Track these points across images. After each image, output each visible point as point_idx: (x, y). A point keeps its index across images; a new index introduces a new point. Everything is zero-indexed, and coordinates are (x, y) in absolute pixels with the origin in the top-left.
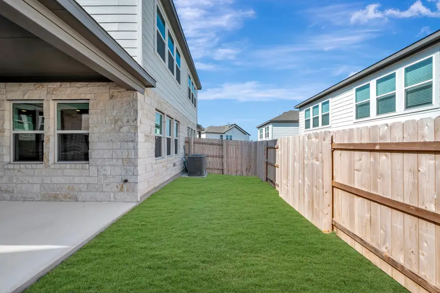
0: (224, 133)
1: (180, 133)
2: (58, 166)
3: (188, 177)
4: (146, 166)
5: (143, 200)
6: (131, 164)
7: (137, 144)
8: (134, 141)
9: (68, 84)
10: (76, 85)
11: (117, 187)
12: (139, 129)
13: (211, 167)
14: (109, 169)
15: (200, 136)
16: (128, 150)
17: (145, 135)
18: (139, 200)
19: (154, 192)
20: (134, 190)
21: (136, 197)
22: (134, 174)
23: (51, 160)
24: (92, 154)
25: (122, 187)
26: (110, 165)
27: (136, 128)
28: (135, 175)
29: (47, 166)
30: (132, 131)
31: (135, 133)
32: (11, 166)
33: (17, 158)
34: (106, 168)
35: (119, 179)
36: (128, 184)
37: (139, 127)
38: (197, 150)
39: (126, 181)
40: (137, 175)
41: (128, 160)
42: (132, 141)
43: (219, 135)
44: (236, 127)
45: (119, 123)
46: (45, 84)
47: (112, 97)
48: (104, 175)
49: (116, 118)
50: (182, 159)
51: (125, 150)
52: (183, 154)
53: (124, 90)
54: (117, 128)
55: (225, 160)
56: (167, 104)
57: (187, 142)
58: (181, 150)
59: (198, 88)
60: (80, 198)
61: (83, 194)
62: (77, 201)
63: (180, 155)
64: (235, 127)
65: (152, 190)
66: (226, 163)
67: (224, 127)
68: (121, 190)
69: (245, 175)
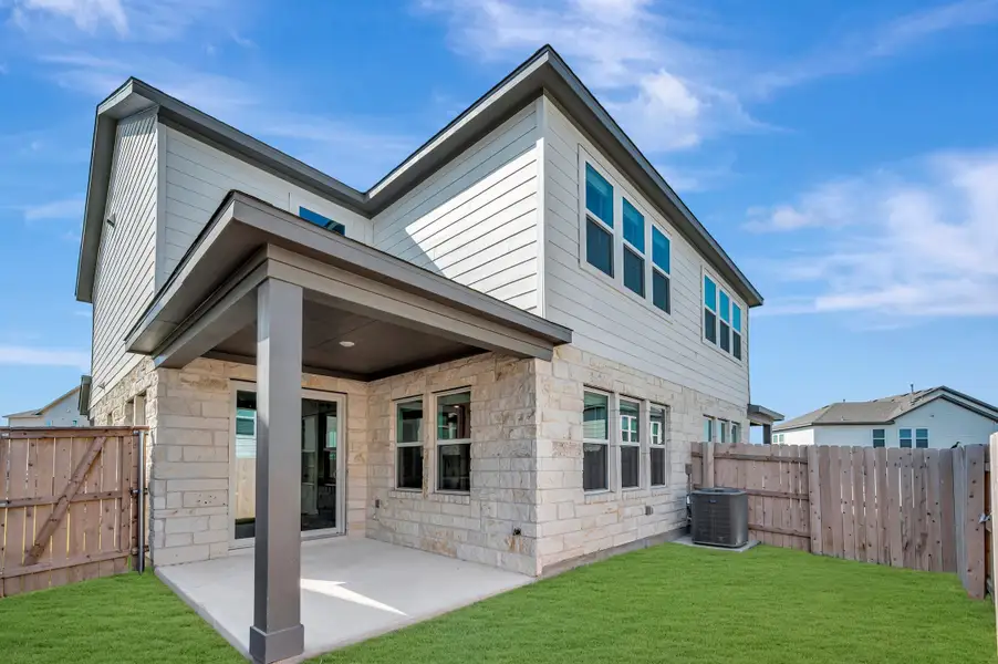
0: (892, 422)
1: (673, 433)
2: (436, 497)
3: (691, 545)
4: (558, 507)
5: (547, 576)
6: (527, 501)
7: (536, 461)
8: (530, 455)
9: (446, 365)
10: (456, 365)
11: (506, 542)
12: (538, 433)
13: (768, 525)
14: (494, 505)
15: (767, 440)
16: (521, 471)
17: (555, 443)
18: (539, 572)
19: (579, 563)
20: (530, 553)
21: (535, 566)
22: (530, 522)
23: (430, 490)
24: (475, 480)
25: (513, 542)
26: (498, 501)
27: (534, 428)
28: (532, 521)
29: (426, 497)
30: (528, 435)
31: (533, 439)
32: (393, 494)
33: (402, 483)
34: (491, 504)
35: (508, 528)
36: (522, 538)
37: (538, 427)
38: (724, 477)
39: (518, 532)
40: (535, 523)
41: (522, 492)
42: (528, 456)
43: (869, 431)
44: (948, 396)
45: (509, 423)
46: (423, 370)
47: (499, 375)
48: (489, 517)
49: (504, 414)
50: (680, 499)
51: (518, 474)
52: (685, 486)
53: (514, 360)
54: (506, 431)
55: (816, 507)
56: (624, 369)
57: (698, 454)
58: (676, 477)
59: (753, 302)
60: (459, 554)
61: (462, 546)
62: (456, 557)
63: (673, 487)
64: (943, 397)
65: (575, 559)
66: (821, 518)
67: (893, 402)
68: (512, 548)
69: (899, 563)
